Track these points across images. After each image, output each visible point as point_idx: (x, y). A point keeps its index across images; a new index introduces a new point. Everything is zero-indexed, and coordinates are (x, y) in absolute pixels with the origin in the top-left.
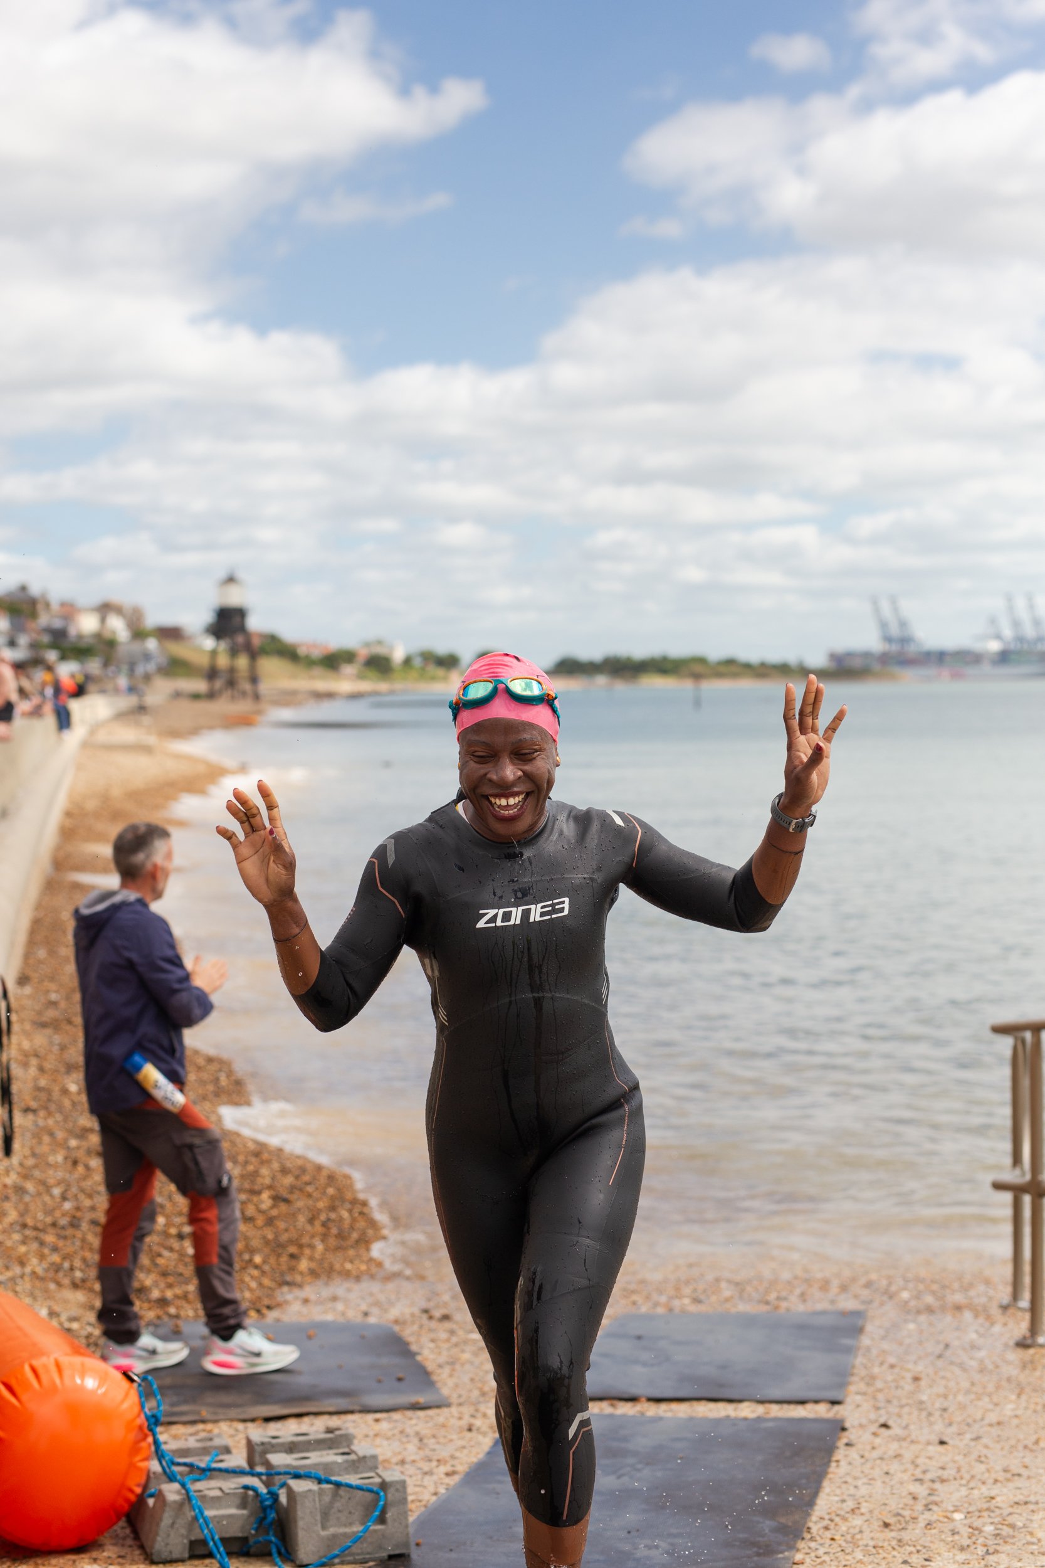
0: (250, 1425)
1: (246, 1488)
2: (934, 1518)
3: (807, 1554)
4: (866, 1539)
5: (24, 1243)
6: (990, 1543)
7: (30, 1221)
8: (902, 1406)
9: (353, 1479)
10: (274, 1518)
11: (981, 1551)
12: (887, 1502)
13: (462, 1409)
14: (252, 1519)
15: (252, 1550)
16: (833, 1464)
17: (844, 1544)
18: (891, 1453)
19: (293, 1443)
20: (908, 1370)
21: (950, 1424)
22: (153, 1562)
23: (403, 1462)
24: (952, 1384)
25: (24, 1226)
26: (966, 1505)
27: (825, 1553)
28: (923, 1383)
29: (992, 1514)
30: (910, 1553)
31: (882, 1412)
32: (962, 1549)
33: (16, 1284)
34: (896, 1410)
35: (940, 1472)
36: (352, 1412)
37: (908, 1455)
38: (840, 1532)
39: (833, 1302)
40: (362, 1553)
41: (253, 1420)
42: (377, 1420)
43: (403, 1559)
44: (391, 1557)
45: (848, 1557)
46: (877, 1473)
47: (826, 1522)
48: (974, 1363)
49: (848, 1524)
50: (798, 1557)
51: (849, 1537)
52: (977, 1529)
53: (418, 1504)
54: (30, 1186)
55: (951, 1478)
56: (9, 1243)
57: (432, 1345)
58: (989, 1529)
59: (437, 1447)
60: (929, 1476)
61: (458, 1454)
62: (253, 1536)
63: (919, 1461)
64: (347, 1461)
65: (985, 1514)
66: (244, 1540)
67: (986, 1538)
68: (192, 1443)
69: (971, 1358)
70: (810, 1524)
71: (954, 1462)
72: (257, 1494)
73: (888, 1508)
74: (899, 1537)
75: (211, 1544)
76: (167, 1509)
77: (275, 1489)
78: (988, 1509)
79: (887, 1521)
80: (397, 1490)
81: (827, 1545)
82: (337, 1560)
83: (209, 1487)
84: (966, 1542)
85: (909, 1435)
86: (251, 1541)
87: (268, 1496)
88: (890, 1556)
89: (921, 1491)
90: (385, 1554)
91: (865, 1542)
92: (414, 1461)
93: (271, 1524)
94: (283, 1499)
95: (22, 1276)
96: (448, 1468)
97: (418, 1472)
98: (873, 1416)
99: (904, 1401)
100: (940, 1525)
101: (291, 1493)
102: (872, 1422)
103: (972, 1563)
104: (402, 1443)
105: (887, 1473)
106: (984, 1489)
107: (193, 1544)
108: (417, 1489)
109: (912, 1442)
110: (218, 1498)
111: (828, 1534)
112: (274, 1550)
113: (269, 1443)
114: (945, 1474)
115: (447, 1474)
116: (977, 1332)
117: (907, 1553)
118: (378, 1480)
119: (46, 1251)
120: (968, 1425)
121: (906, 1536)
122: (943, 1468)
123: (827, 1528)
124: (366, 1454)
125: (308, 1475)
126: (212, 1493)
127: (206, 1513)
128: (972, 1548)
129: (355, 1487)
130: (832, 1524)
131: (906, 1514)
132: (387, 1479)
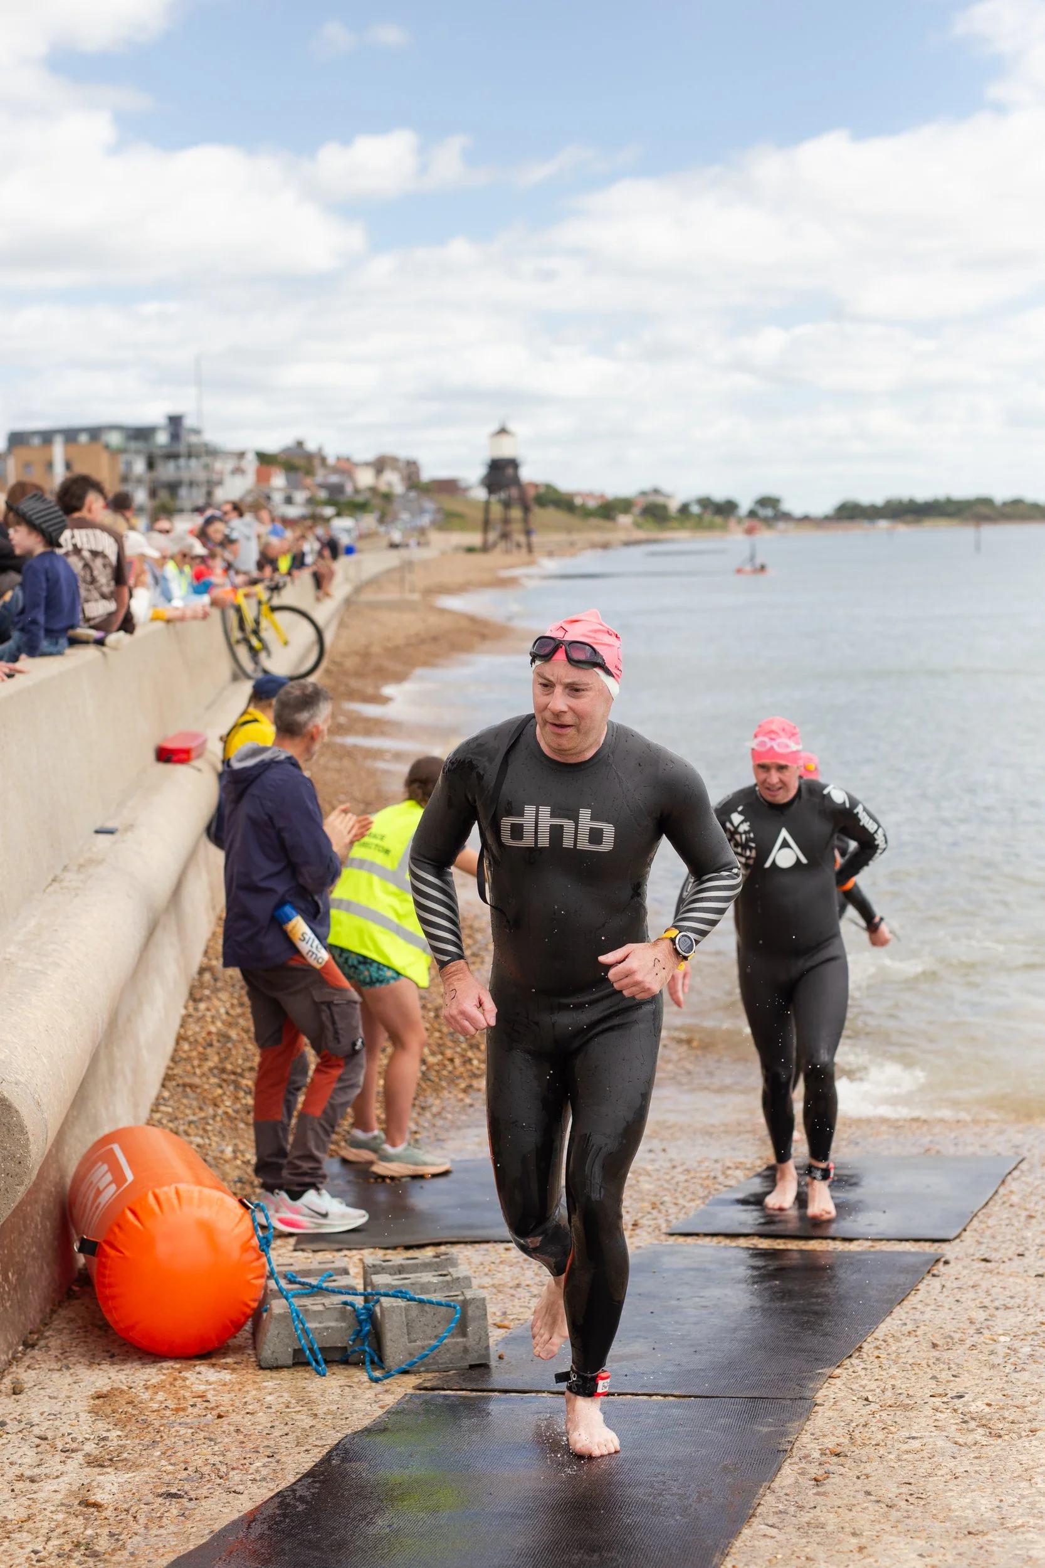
0: (389, 1251)
1: (345, 1303)
2: (982, 1339)
3: (846, 1369)
4: (908, 1358)
5: (221, 1087)
7: (229, 1067)
8: (1003, 1242)
9: (436, 1297)
10: (369, 1331)
11: (1009, 1368)
12: (944, 1326)
14: (350, 1332)
15: (351, 1359)
16: (913, 1292)
17: (885, 1361)
18: (971, 1283)
19: (401, 1265)
20: (1026, 1209)
22: (262, 1368)
23: (518, 1286)
25: (223, 1070)
26: (1015, 1329)
27: (865, 1369)
28: (1033, 1221)
29: (1036, 1338)
30: (943, 1370)
31: (984, 1247)
32: (993, 1366)
33: (208, 1124)
34: (996, 1245)
36: (487, 1242)
37: (985, 1285)
38: (889, 1352)
39: (984, 1146)
40: (446, 1363)
41: (395, 1248)
42: (507, 1249)
43: (483, 1368)
44: (472, 1367)
45: (882, 1373)
46: (951, 1300)
47: (878, 1343)
49: (899, 1344)
51: (893, 1356)
52: (1015, 1350)
53: (517, 1322)
54: (233, 1034)
55: (1016, 1305)
56: (206, 1087)
58: (1027, 1350)
60: (997, 1304)
62: (351, 1346)
63: (993, 1291)
64: (442, 1282)
65: (1029, 1338)
66: (345, 1349)
67: (1019, 1358)
68: (315, 1266)
70: (865, 1345)
71: (1025, 1291)
72: (355, 1310)
73: (942, 1331)
74: (939, 1356)
75: (308, 1352)
76: (273, 1321)
77: (371, 1306)
78: (1035, 1333)
79: (935, 1342)
80: (477, 1307)
81: (868, 1362)
82: (422, 1369)
83: (314, 1304)
84: (999, 1360)
85: (997, 1268)
86: (349, 1350)
87: (363, 1311)
88: (921, 1373)
89: (981, 1315)
90: (466, 1364)
91: (904, 1360)
92: (528, 1286)
93: (367, 1335)
94: (377, 1315)
95: (214, 1117)
97: (528, 1294)
98: (971, 1251)
99: (1008, 1237)
100: (983, 1345)
101: (384, 1309)
102: (967, 1255)
103: (994, 1379)
104: (522, 1268)
105: (958, 1301)
107: (298, 1352)
108: (522, 1310)
109: (998, 1273)
110: (320, 1312)
111: (876, 1353)
112: (368, 1359)
113: (380, 1266)
114: (1011, 1303)
117: (938, 1369)
118: (460, 1298)
119: (241, 1094)
122: (1012, 1297)
123: (878, 1348)
124: (461, 1275)
125: (399, 1294)
126: (316, 1308)
127: (308, 1325)
128: (1001, 1367)
129: (439, 1304)
130: (884, 1344)
131: (957, 1336)
132: (468, 1297)
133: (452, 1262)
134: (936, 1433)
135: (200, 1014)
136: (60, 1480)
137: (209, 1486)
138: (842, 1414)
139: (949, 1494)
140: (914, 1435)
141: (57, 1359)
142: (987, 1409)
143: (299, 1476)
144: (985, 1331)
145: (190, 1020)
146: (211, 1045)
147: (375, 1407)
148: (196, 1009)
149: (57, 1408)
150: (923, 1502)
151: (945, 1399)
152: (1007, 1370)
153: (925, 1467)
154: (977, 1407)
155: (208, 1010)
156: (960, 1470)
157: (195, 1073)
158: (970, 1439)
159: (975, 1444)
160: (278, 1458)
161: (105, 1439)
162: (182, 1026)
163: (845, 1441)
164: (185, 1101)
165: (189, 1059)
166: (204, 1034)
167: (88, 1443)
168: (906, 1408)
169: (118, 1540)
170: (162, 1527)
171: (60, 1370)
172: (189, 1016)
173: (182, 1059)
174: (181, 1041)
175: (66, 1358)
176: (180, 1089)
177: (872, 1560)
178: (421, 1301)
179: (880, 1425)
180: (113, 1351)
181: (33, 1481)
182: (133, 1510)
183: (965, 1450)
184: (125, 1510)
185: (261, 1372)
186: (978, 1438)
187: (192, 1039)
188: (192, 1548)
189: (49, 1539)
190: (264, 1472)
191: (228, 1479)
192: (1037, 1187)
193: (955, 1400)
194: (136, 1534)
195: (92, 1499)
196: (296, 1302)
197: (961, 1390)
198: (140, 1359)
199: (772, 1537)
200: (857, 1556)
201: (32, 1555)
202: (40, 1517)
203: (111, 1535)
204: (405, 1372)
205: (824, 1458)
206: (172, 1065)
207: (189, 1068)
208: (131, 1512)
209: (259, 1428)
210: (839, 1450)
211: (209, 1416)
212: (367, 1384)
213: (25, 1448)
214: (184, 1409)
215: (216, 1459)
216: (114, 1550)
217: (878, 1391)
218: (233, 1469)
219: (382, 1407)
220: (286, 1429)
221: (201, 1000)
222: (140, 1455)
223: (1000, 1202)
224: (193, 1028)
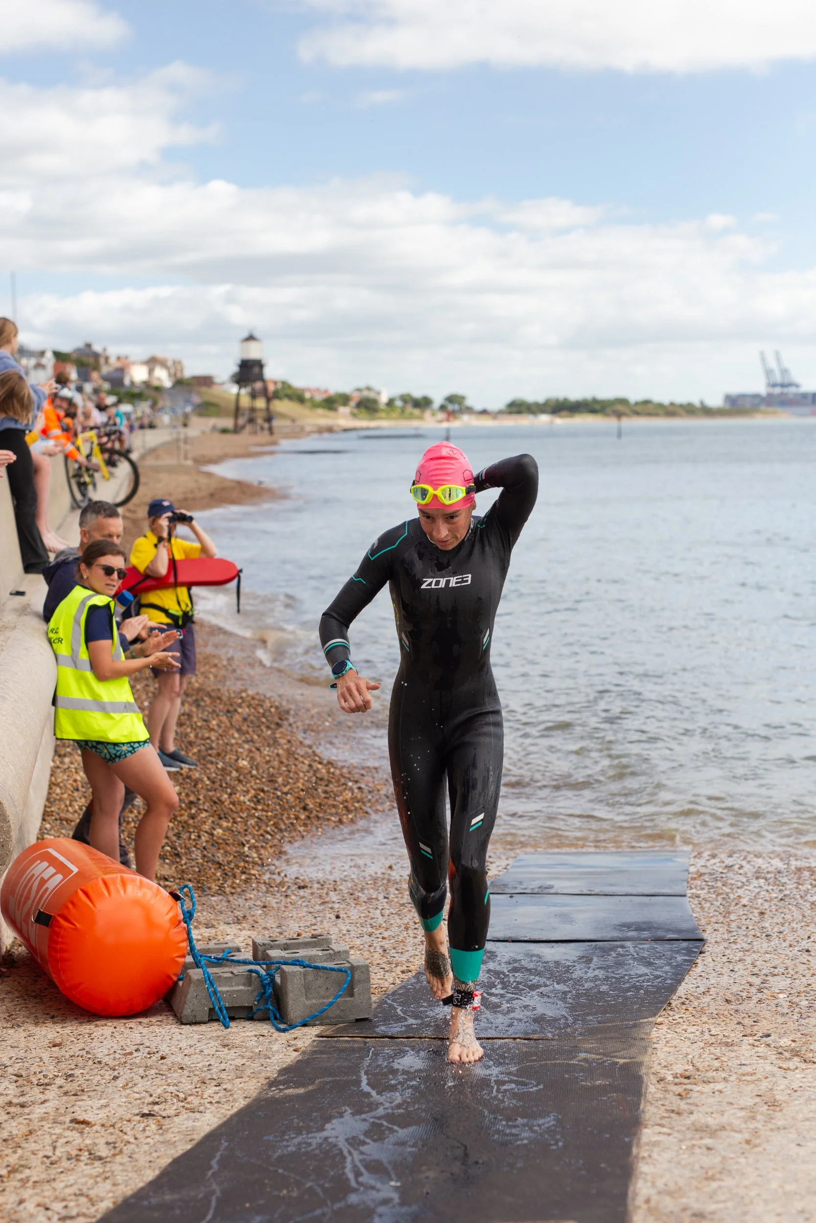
1: (251, 971)
2: (765, 997)
3: (666, 1018)
4: (712, 1009)
6: (803, 1011)
9: (327, 965)
10: (271, 993)
11: (797, 1016)
12: (730, 988)
13: (416, 931)
14: (256, 994)
15: (257, 1015)
17: (694, 1012)
18: (737, 958)
19: (286, 944)
20: (756, 908)
21: (784, 941)
22: (182, 1024)
24: (788, 917)
26: (789, 989)
27: (681, 1018)
28: (766, 916)
29: (808, 995)
30: (744, 1017)
32: (783, 1015)
35: (772, 969)
37: (749, 960)
38: (693, 1006)
40: (336, 1018)
43: (367, 1022)
44: (357, 1020)
46: (725, 970)
47: (682, 1000)
48: (808, 905)
50: (660, 1020)
51: (699, 1009)
52: (795, 1003)
55: (780, 973)
57: (397, 892)
58: (804, 1003)
59: (396, 955)
60: (764, 972)
61: (411, 960)
62: (257, 1005)
63: (758, 963)
64: (326, 955)
65: (803, 994)
66: (251, 1007)
67: (801, 1009)
68: (212, 945)
69: (805, 901)
70: (672, 1001)
72: (259, 976)
73: (730, 991)
74: (736, 1008)
76: (192, 985)
77: (272, 972)
78: (806, 992)
79: (729, 999)
80: (362, 972)
81: (682, 1013)
82: (317, 1022)
83: (224, 972)
84: (786, 1011)
86: (255, 1009)
87: (267, 978)
88: (728, 1021)
89: (757, 981)
90: (353, 1017)
91: (710, 1011)
93: (269, 997)
94: (278, 980)
96: (404, 968)
97: (381, 970)
98: (726, 936)
100: (768, 1001)
101: (283, 975)
102: (725, 940)
103: (789, 1023)
105: (732, 971)
106: (803, 979)
107: (212, 1010)
109: (754, 952)
110: (230, 978)
111: (684, 1007)
112: (271, 1015)
113: (269, 944)
114: (776, 971)
115: (403, 972)
116: (811, 884)
117: (740, 1017)
118: (348, 965)
120: (798, 942)
121: (741, 1008)
122: (775, 968)
123: (683, 1003)
124: (341, 949)
125: (296, 962)
126: (226, 975)
127: (219, 989)
128: (790, 1015)
129: (332, 970)
130: (688, 1002)
131: (744, 994)
132: (355, 964)
133: (328, 941)
134: (761, 1061)
135: (66, 766)
136: (46, 1105)
137: (174, 1107)
138: (677, 1049)
139: (797, 1102)
140: (744, 1062)
141: (8, 1021)
142: (793, 1044)
143: (248, 1100)
144: (765, 991)
145: (59, 770)
146: (77, 790)
147: (292, 1049)
148: (62, 762)
149: (22, 1054)
150: (778, 1109)
151: (756, 1038)
152: (795, 1017)
153: (765, 1085)
154: (785, 1042)
155: (72, 763)
156: (795, 1086)
157: (68, 811)
158: (791, 1065)
159: (797, 1068)
160: (225, 1087)
161: (70, 1076)
162: (52, 775)
163: (691, 1067)
164: (63, 831)
165: (61, 800)
166: (71, 782)
167: (59, 1079)
168: (727, 1044)
169: (115, 1148)
170: (147, 1137)
171: (12, 1027)
172: (58, 767)
173: (55, 800)
174: (54, 788)
175: (15, 1019)
176: (59, 822)
177: (760, 1149)
178: (316, 968)
179: (712, 1056)
180: (52, 1014)
181: (22, 1106)
182: (118, 1125)
183: (790, 1073)
184: (111, 1126)
185: (183, 1026)
186: (798, 1064)
187: (62, 785)
188: (180, 1152)
189: (55, 1148)
190: (216, 1098)
191: (188, 1103)
192: (758, 893)
193: (765, 1039)
194: (129, 1142)
195: (81, 1118)
196: (211, 970)
197: (766, 1031)
198: (76, 1019)
199: (669, 1135)
200: (746, 1147)
201: (45, 1159)
202: (39, 1133)
203: (108, 1143)
204: (305, 1025)
205: (677, 1080)
206: (47, 804)
207: (63, 806)
208: (116, 1126)
209: (200, 1065)
210: (687, 1074)
211: (154, 1058)
212: (276, 1034)
213: (6, 1083)
214: (131, 1053)
215: (171, 1089)
216: (114, 1155)
217: (698, 1033)
218: (190, 1095)
219: (295, 1050)
220: (223, 1066)
221: (65, 755)
222: (106, 1087)
223: (733, 904)
224: (61, 777)
